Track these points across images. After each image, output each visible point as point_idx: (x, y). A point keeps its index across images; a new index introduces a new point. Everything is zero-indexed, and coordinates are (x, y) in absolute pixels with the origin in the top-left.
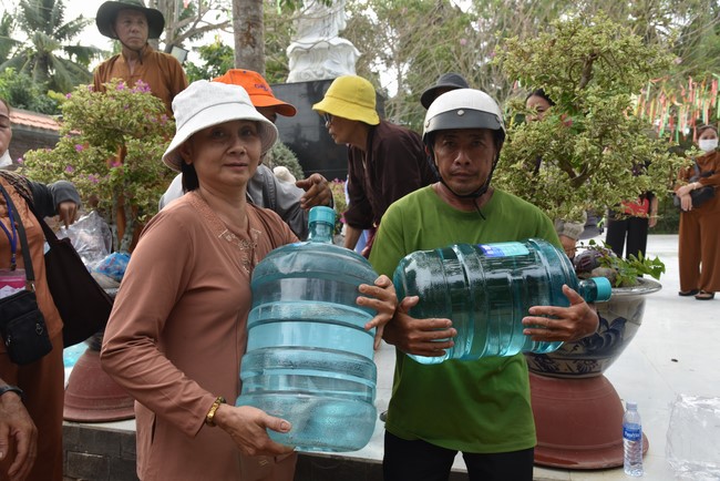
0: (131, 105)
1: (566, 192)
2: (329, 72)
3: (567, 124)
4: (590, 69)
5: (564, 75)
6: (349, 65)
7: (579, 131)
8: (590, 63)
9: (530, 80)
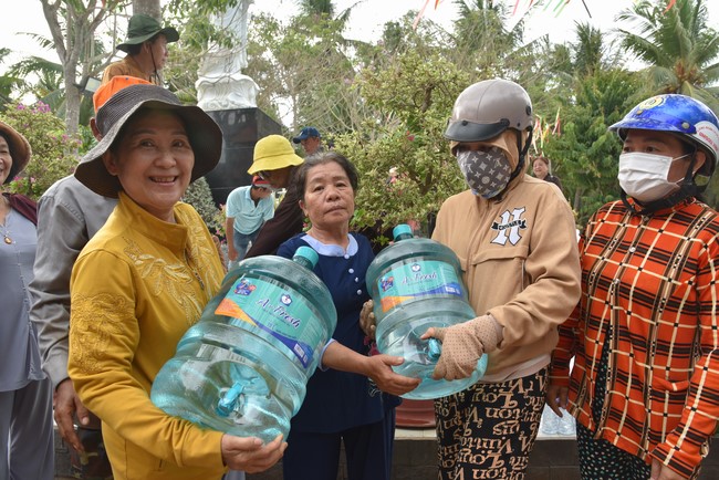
0: (31, 124)
1: (414, 197)
2: (233, 103)
3: (411, 139)
4: (429, 97)
5: (410, 101)
6: (250, 98)
7: (420, 146)
8: (429, 91)
9: (382, 105)
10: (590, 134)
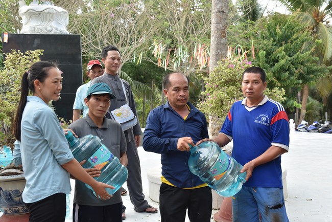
10: (273, 57)
